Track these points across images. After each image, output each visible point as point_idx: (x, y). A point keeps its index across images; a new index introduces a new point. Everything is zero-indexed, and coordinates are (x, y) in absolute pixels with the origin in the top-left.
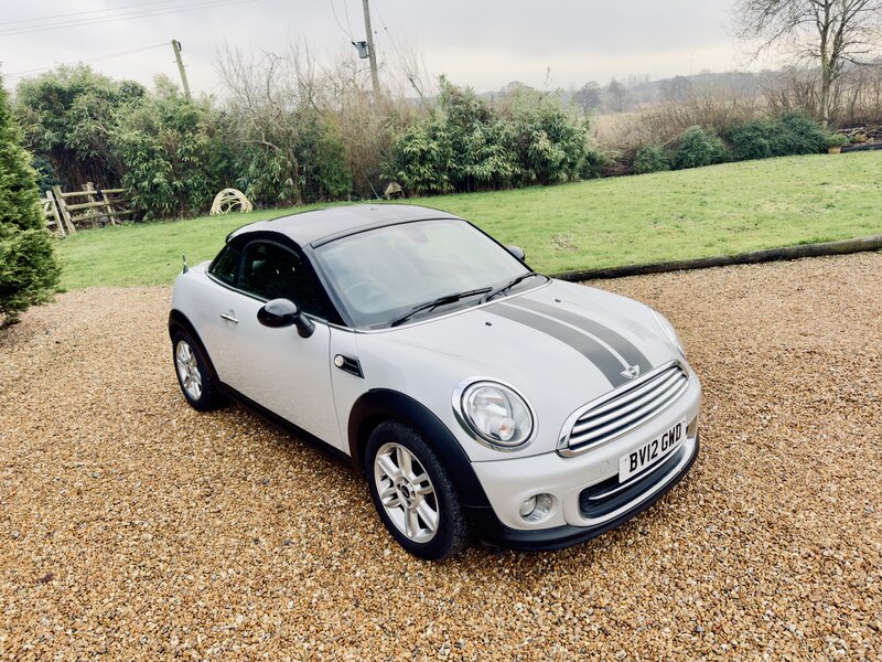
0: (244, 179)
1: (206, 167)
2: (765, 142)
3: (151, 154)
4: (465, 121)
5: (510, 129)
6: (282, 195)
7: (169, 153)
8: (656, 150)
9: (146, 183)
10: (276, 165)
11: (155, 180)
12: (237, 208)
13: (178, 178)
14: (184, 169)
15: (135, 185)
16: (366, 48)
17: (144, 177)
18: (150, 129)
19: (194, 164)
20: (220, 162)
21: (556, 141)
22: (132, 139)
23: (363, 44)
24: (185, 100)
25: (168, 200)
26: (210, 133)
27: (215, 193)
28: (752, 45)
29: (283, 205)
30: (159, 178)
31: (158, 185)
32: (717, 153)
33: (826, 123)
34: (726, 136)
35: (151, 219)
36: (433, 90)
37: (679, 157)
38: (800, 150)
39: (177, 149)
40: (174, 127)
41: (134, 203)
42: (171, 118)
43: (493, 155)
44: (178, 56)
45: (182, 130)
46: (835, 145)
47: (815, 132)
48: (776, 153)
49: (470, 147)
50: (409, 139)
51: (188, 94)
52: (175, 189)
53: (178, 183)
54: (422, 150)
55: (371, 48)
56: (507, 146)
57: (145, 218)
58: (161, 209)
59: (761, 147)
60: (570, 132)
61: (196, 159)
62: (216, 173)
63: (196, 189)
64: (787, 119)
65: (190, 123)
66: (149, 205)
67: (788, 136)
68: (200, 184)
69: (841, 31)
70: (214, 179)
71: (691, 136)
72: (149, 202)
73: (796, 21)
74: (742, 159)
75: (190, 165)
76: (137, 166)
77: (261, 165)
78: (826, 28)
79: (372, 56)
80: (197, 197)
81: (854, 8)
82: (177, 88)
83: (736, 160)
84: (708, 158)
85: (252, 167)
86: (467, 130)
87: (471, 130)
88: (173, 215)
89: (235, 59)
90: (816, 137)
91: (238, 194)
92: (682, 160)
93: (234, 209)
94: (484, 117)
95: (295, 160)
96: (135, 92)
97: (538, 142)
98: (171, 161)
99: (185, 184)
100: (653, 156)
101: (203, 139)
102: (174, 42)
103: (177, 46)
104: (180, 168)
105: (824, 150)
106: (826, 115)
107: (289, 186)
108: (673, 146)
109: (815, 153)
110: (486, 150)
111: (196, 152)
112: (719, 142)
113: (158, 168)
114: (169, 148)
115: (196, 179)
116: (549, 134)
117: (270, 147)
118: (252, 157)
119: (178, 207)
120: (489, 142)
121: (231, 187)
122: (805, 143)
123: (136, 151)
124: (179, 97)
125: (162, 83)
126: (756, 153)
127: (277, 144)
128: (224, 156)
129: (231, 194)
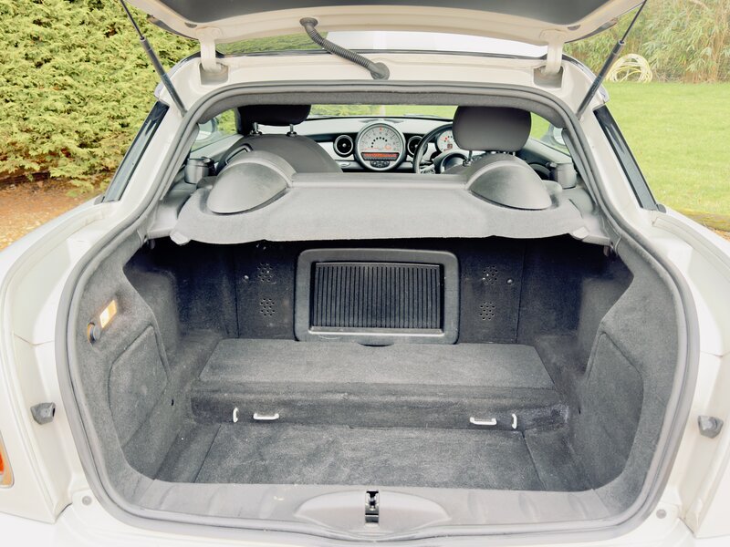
6: (692, 67)
10: (697, 30)
12: (634, 76)
29: (691, 78)
52: (575, 50)
63: (597, 51)
68: (603, 46)
77: (678, 29)
85: (667, 30)
91: (642, 61)
93: (630, 78)
99: (587, 45)
107: (705, 57)
115: (600, 39)
118: (672, 17)
121: (637, 52)
129: (634, 60)
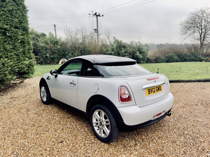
0: (68, 57)
1: (59, 53)
2: (187, 58)
3: (47, 49)
4: (120, 48)
5: (131, 50)
7: (51, 50)
8: (163, 58)
9: (44, 56)
10: (76, 54)
11: (47, 55)
13: (52, 55)
14: (54, 53)
15: (42, 56)
16: (96, 30)
17: (44, 54)
18: (47, 43)
19: (56, 52)
20: (62, 52)
21: (141, 54)
22: (43, 45)
23: (96, 29)
24: (55, 38)
25: (49, 60)
26: (61, 46)
27: (60, 59)
28: (184, 36)
30: (48, 55)
31: (47, 56)
32: (176, 60)
33: (201, 55)
34: (179, 56)
35: (44, 64)
36: (112, 41)
37: (168, 60)
38: (195, 61)
39: (52, 49)
40: (52, 44)
41: (41, 60)
42: (52, 41)
43: (126, 55)
44: (55, 28)
45: (54, 44)
46: (204, 60)
47: (199, 57)
48: (190, 61)
49: (121, 53)
50: (107, 51)
51: (56, 37)
52: (51, 58)
53: (52, 56)
54: (110, 53)
55: (98, 31)
56: (130, 54)
57: (43, 64)
58: (47, 62)
59: (187, 59)
60: (144, 52)
61: (57, 51)
62: (61, 55)
64: (192, 53)
65: (56, 43)
66: (44, 61)
67: (193, 57)
68: (57, 57)
69: (205, 35)
70: (61, 56)
71: (171, 55)
72: (44, 60)
73: (194, 32)
74: (182, 62)
75: (55, 52)
76: (43, 52)
78: (201, 34)
79: (98, 32)
80: (56, 60)
81: (208, 30)
82: (54, 35)
83: (181, 62)
84: (175, 60)
85: (70, 54)
86: (120, 50)
87: (121, 50)
88: (50, 64)
89: (68, 30)
90: (199, 58)
91: (66, 60)
92: (168, 61)
94: (124, 47)
95: (80, 53)
96: (44, 35)
97: (137, 53)
98: (51, 51)
100: (162, 59)
101: (59, 47)
102: (54, 25)
103: (55, 26)
104: (53, 53)
105: (201, 61)
106: (201, 53)
108: (166, 57)
109: (199, 61)
110: (124, 54)
111: (57, 50)
112: (177, 57)
113: (48, 52)
114: (51, 48)
115: (56, 56)
116: (139, 52)
117: (75, 50)
118: (70, 52)
119: (51, 62)
120: (125, 53)
121: (64, 58)
122: (197, 59)
123: (43, 48)
124: (54, 37)
125: (50, 34)
126: (185, 60)
127: (76, 49)
128: (63, 51)
129: (64, 60)
